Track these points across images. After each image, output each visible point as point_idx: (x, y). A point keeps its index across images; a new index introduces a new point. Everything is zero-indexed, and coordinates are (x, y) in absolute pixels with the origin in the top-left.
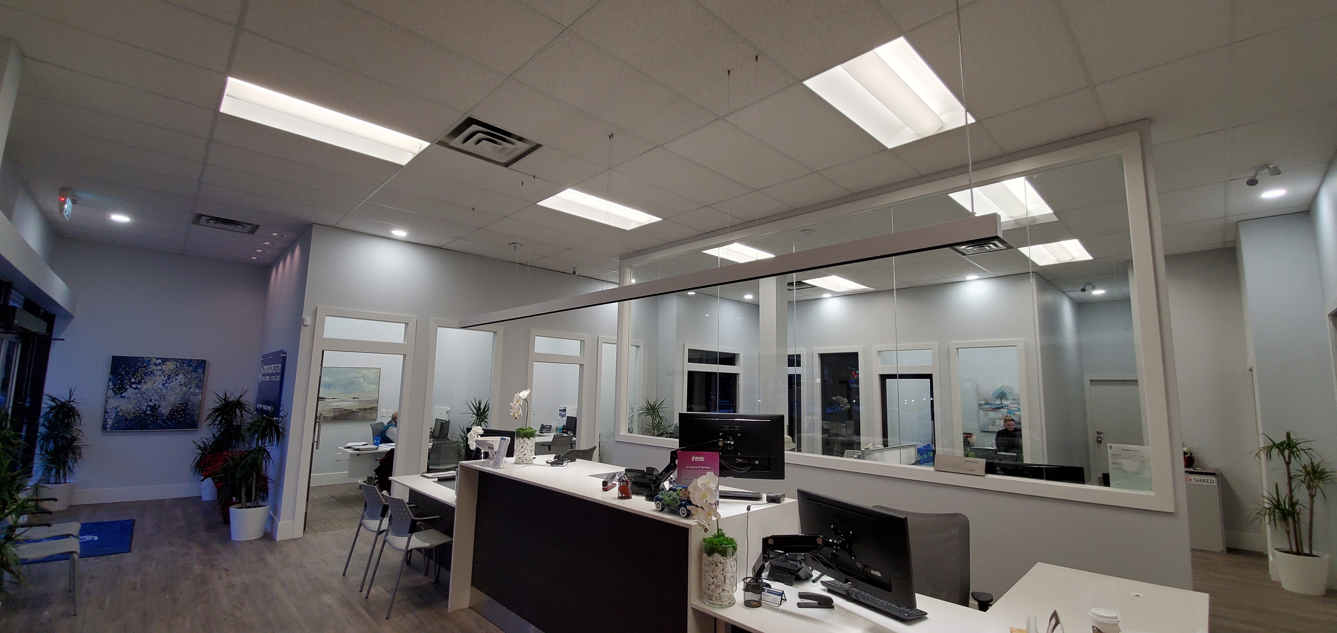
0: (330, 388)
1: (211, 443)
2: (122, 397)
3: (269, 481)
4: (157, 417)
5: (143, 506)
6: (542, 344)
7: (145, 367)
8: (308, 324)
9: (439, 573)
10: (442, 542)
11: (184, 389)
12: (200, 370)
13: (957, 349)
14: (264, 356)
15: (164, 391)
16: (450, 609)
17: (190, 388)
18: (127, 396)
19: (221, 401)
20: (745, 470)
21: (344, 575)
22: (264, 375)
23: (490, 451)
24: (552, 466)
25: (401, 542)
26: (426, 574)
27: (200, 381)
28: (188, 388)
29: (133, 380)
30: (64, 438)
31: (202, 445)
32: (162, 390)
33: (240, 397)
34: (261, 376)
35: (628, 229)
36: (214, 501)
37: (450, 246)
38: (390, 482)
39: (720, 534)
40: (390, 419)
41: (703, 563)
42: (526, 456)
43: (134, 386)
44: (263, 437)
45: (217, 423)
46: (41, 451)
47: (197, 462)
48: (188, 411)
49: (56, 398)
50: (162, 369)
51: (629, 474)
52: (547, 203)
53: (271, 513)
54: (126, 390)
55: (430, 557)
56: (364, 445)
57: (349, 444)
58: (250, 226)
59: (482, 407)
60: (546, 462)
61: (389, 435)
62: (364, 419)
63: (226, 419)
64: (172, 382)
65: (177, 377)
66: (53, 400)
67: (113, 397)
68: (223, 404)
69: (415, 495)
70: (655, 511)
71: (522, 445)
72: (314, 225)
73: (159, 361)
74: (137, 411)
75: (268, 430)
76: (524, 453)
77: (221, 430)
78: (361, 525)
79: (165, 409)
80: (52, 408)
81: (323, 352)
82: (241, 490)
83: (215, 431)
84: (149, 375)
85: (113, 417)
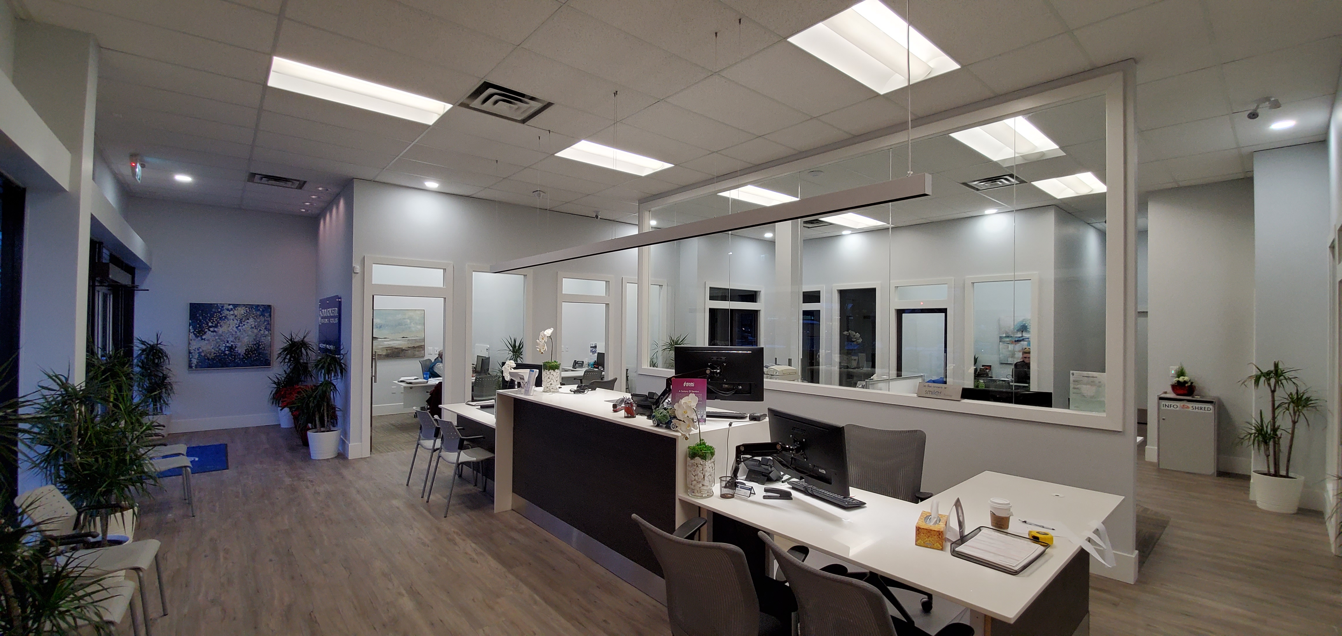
0: (381, 329)
1: (283, 379)
2: (202, 339)
3: (337, 409)
4: (235, 356)
5: (232, 433)
6: (569, 285)
7: (220, 312)
8: (358, 272)
9: (486, 482)
10: (487, 457)
11: (256, 331)
12: (267, 315)
13: (973, 283)
14: (321, 301)
15: (238, 333)
16: (496, 511)
17: (260, 330)
18: (206, 339)
19: (288, 341)
20: (730, 394)
21: (407, 485)
22: (322, 318)
23: (521, 381)
24: (574, 393)
25: (452, 457)
26: (476, 485)
27: (268, 324)
28: (258, 330)
29: (210, 324)
30: (156, 376)
31: (276, 380)
32: (236, 332)
33: (304, 338)
34: (320, 319)
35: (643, 175)
36: (291, 428)
37: (479, 195)
38: (440, 409)
39: (702, 443)
40: (437, 356)
41: (688, 464)
42: (552, 386)
43: (212, 329)
44: (329, 372)
45: (287, 360)
46: (139, 388)
47: (273, 394)
48: (261, 351)
49: (145, 342)
50: (234, 314)
51: (635, 398)
52: (565, 154)
53: (342, 437)
54: (205, 333)
55: (478, 471)
56: (415, 379)
57: (402, 379)
58: (298, 182)
59: (517, 344)
60: (570, 390)
61: (436, 370)
62: (413, 357)
63: (294, 357)
64: (244, 325)
65: (247, 321)
66: (143, 343)
67: (194, 340)
68: (290, 344)
69: (461, 418)
70: (652, 426)
71: (548, 376)
72: (355, 180)
73: (231, 307)
74: (216, 351)
75: (333, 366)
76: (550, 383)
77: (291, 367)
78: (418, 445)
79: (241, 350)
80: (143, 350)
81: (373, 296)
82: (315, 417)
83: (286, 367)
84: (224, 320)
85: (197, 356)
